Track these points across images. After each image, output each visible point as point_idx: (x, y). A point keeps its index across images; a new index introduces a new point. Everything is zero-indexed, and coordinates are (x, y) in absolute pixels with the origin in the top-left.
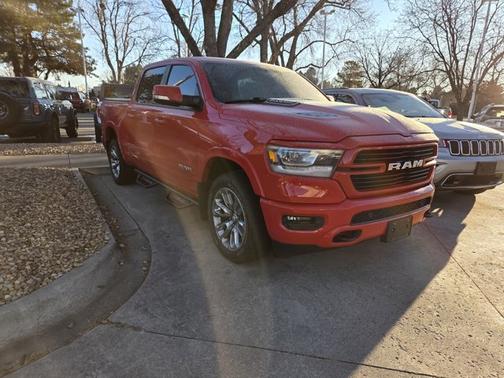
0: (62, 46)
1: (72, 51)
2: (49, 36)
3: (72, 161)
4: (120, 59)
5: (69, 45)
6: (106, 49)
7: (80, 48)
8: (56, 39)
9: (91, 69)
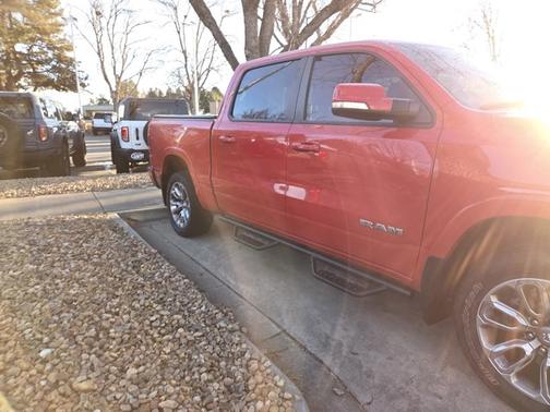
0: (51, 60)
1: (63, 66)
2: (35, 49)
3: (103, 202)
4: (118, 73)
5: (60, 59)
6: (102, 63)
7: (71, 62)
8: (44, 53)
9: (83, 85)
